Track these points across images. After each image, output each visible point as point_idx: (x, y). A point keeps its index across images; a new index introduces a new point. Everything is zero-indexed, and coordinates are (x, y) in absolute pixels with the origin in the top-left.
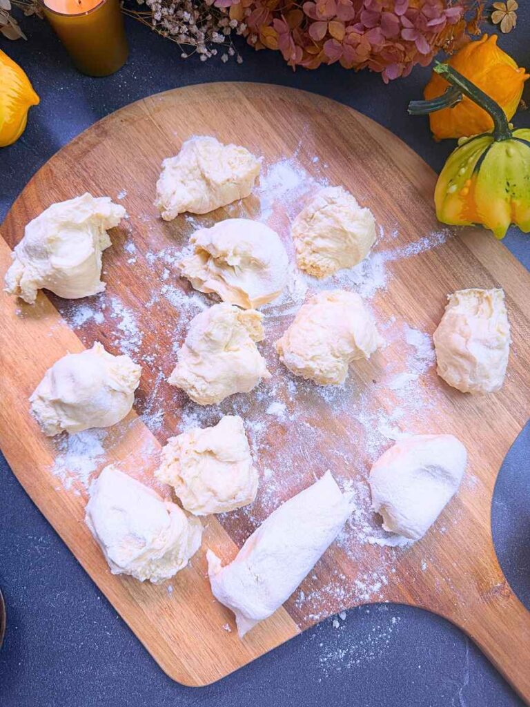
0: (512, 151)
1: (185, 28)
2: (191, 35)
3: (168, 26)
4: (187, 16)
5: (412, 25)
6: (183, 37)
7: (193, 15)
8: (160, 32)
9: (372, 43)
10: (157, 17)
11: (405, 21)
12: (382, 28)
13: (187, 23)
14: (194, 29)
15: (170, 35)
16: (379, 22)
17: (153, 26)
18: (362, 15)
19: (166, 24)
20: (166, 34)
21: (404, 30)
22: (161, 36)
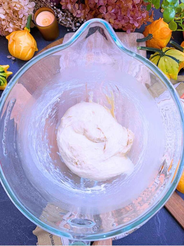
0: (166, 60)
1: (68, 22)
2: (70, 24)
3: (64, 22)
4: (69, 19)
5: (133, 19)
6: (68, 25)
7: (70, 18)
8: (61, 24)
9: (122, 24)
10: (61, 20)
11: (131, 18)
12: (124, 20)
13: (69, 21)
14: (71, 22)
15: (64, 24)
16: (123, 18)
17: (59, 22)
18: (118, 17)
19: (63, 22)
20: (63, 24)
21: (130, 21)
22: (62, 25)
